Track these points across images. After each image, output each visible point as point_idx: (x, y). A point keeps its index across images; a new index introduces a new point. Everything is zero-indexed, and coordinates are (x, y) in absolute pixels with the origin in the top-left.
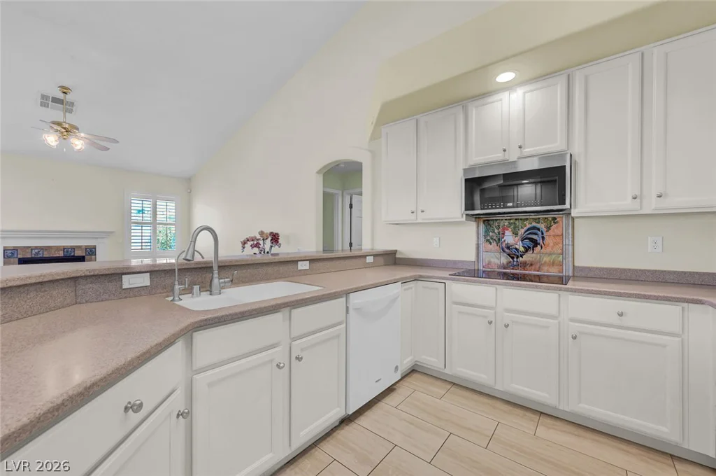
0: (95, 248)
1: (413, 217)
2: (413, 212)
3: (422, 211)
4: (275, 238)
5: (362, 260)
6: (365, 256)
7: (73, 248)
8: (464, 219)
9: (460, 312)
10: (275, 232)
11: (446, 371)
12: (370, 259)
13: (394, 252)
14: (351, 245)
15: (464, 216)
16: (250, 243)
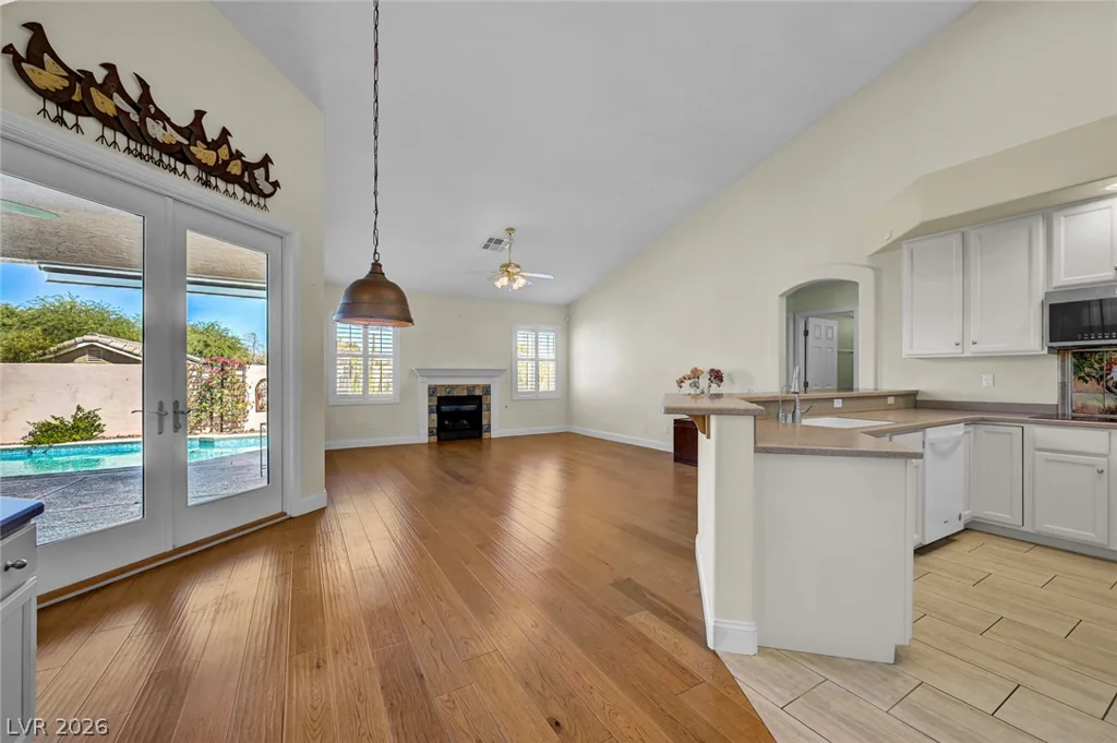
0: (489, 387)
1: (958, 350)
2: (957, 345)
3: (974, 343)
4: (717, 376)
5: (881, 401)
6: (885, 396)
7: (474, 387)
8: (1046, 351)
9: (1047, 460)
10: (716, 368)
11: (1024, 529)
12: (891, 400)
13: (915, 393)
14: (806, 384)
15: (1046, 348)
16: (688, 382)
